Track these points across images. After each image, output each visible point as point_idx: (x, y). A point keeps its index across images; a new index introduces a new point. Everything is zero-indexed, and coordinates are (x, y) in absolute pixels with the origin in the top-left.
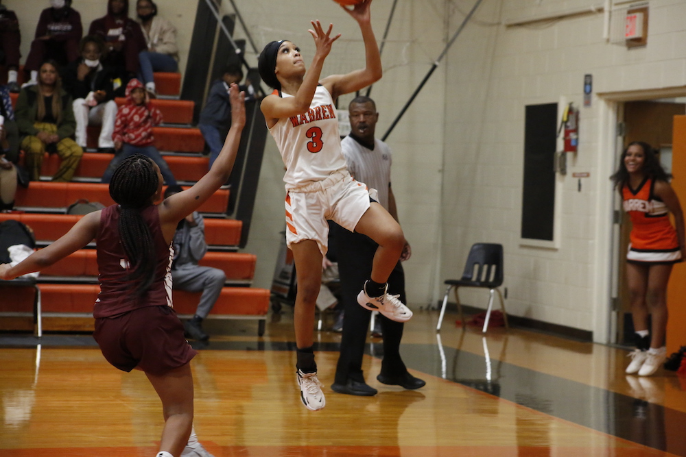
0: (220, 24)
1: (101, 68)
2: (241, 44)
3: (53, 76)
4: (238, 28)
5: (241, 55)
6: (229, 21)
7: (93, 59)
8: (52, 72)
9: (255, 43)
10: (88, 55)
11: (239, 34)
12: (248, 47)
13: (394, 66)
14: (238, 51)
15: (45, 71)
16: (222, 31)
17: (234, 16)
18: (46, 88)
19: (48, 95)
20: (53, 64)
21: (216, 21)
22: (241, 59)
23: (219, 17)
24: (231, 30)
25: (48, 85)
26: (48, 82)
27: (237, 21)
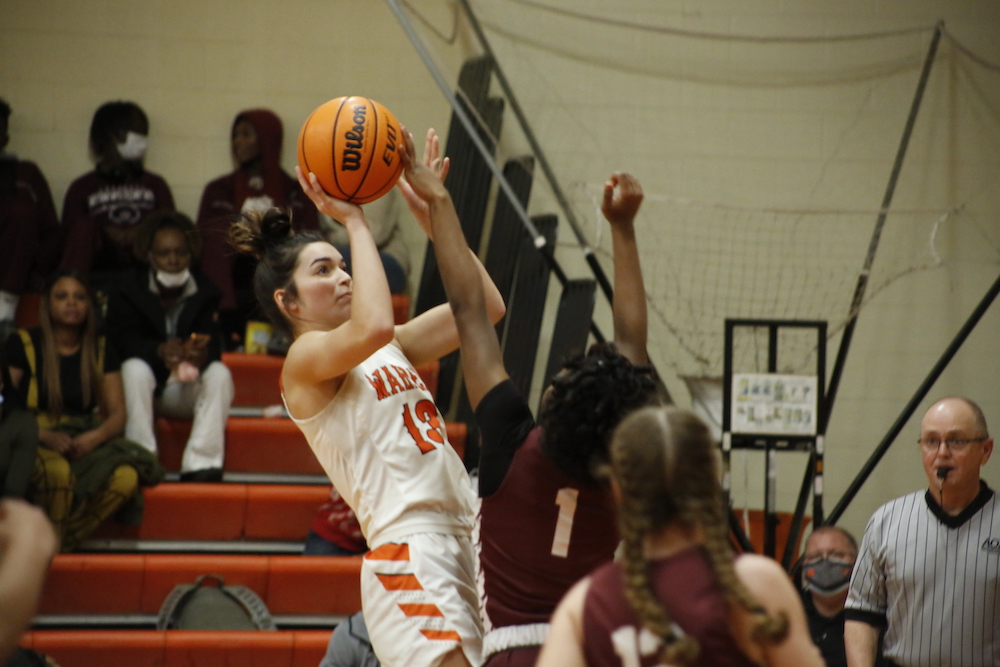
0: (499, 180)
1: (192, 289)
2: (547, 224)
3: (82, 306)
4: (540, 188)
5: (548, 251)
6: (519, 174)
7: (176, 269)
8: (79, 296)
9: (580, 221)
10: (164, 261)
11: (542, 201)
12: (564, 233)
13: (911, 270)
14: (540, 242)
15: (63, 296)
16: (502, 196)
17: (531, 161)
18: (64, 335)
19: (67, 351)
20: (79, 279)
21: (488, 175)
22: (547, 260)
23: (496, 166)
24: (524, 196)
25: (69, 327)
26: (70, 319)
27: (538, 173)
